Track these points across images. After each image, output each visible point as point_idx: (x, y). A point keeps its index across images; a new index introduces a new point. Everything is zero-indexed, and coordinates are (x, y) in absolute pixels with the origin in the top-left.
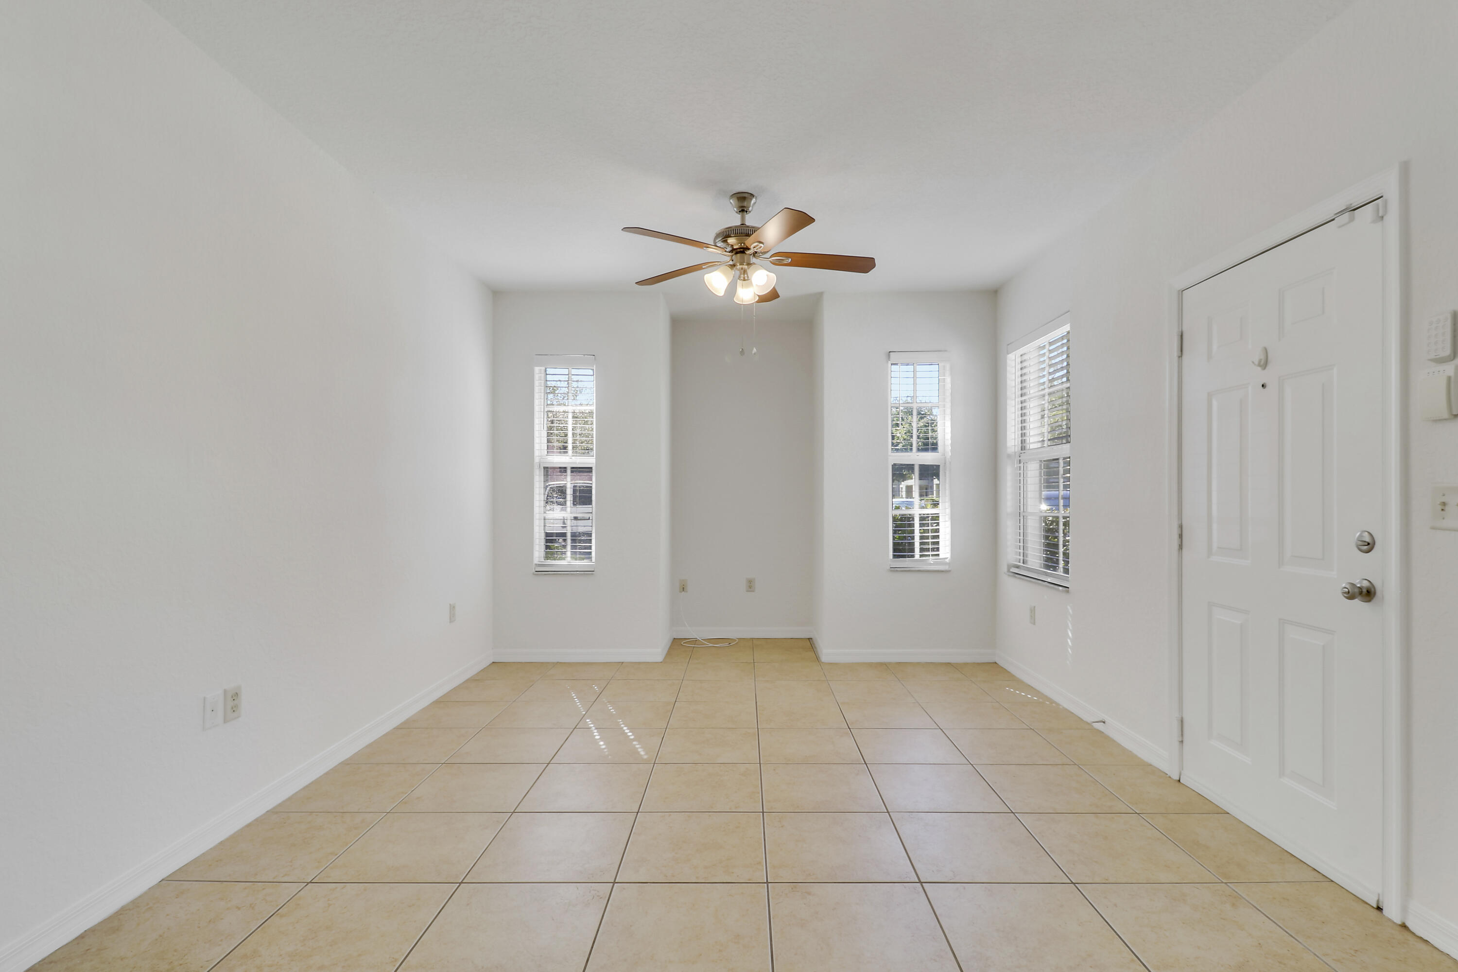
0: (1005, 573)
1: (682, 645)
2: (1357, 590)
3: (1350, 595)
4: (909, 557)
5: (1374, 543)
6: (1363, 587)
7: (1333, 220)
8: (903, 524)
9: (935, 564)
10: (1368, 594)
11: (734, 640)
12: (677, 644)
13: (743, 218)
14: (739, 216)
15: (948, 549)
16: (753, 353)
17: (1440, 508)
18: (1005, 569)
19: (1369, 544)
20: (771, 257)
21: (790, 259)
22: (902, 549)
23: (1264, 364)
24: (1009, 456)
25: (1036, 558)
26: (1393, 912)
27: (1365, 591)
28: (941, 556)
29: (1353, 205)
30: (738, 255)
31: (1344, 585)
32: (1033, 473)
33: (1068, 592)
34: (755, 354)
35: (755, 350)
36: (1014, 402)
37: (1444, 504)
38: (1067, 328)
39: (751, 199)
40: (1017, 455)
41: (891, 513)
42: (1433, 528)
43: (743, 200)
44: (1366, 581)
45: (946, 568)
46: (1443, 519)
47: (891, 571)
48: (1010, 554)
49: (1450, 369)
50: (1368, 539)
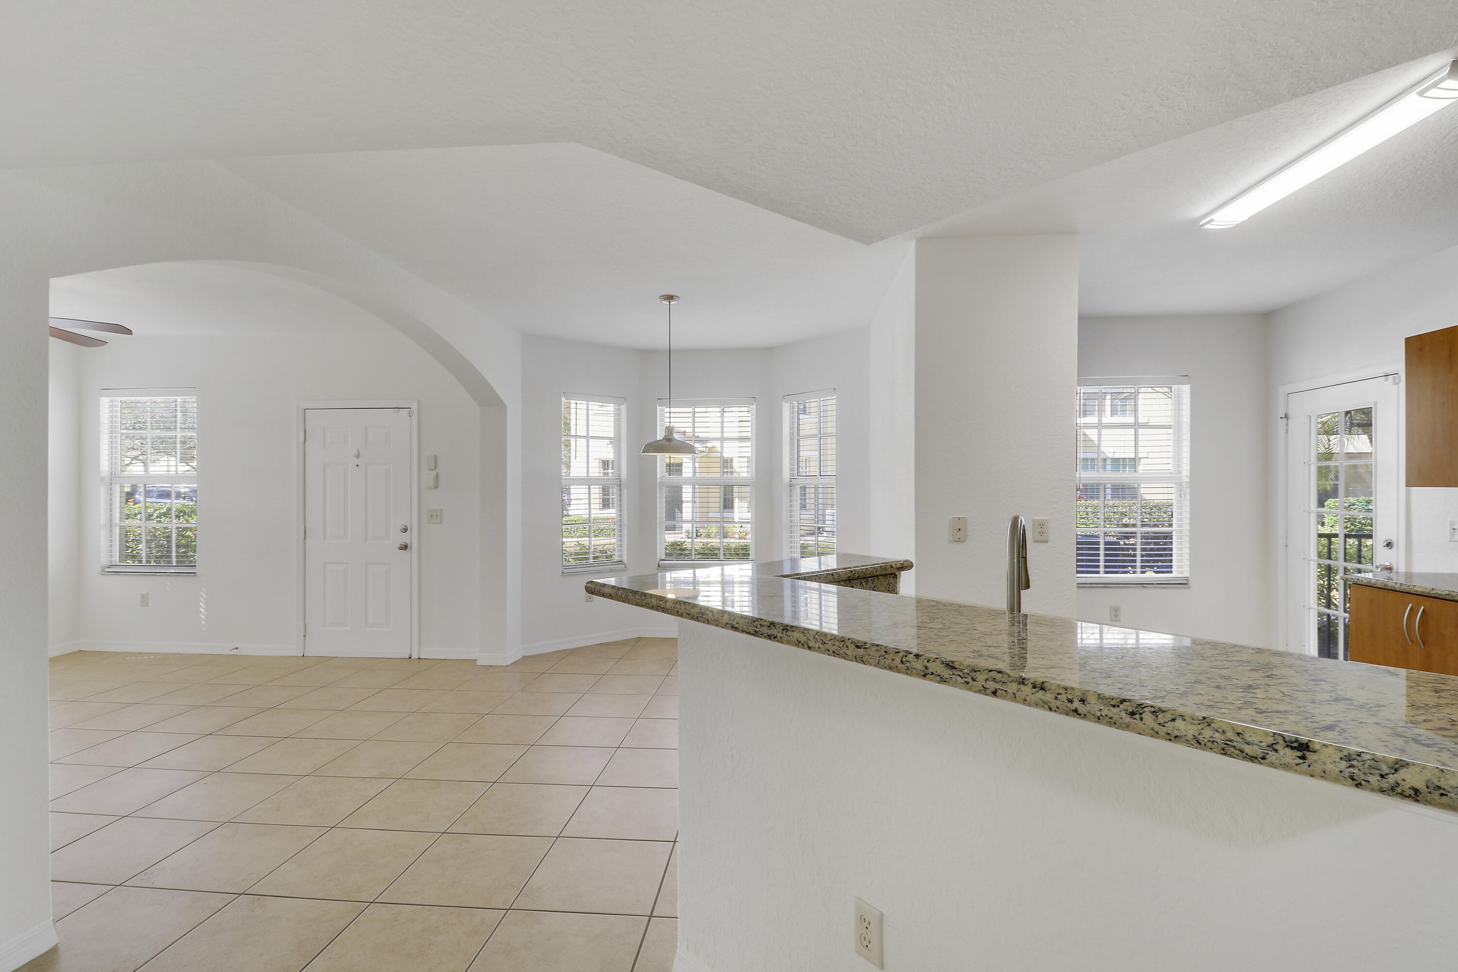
0: (97, 574)
2: (402, 547)
3: (399, 549)
5: (407, 529)
6: (404, 545)
7: (391, 408)
10: (406, 547)
17: (430, 516)
18: (97, 570)
23: (358, 457)
24: (102, 479)
26: (414, 657)
29: (399, 407)
31: (397, 546)
36: (107, 436)
37: (432, 515)
40: (109, 478)
42: (428, 523)
44: (405, 543)
46: (432, 520)
48: (102, 559)
49: (434, 473)
50: (405, 528)
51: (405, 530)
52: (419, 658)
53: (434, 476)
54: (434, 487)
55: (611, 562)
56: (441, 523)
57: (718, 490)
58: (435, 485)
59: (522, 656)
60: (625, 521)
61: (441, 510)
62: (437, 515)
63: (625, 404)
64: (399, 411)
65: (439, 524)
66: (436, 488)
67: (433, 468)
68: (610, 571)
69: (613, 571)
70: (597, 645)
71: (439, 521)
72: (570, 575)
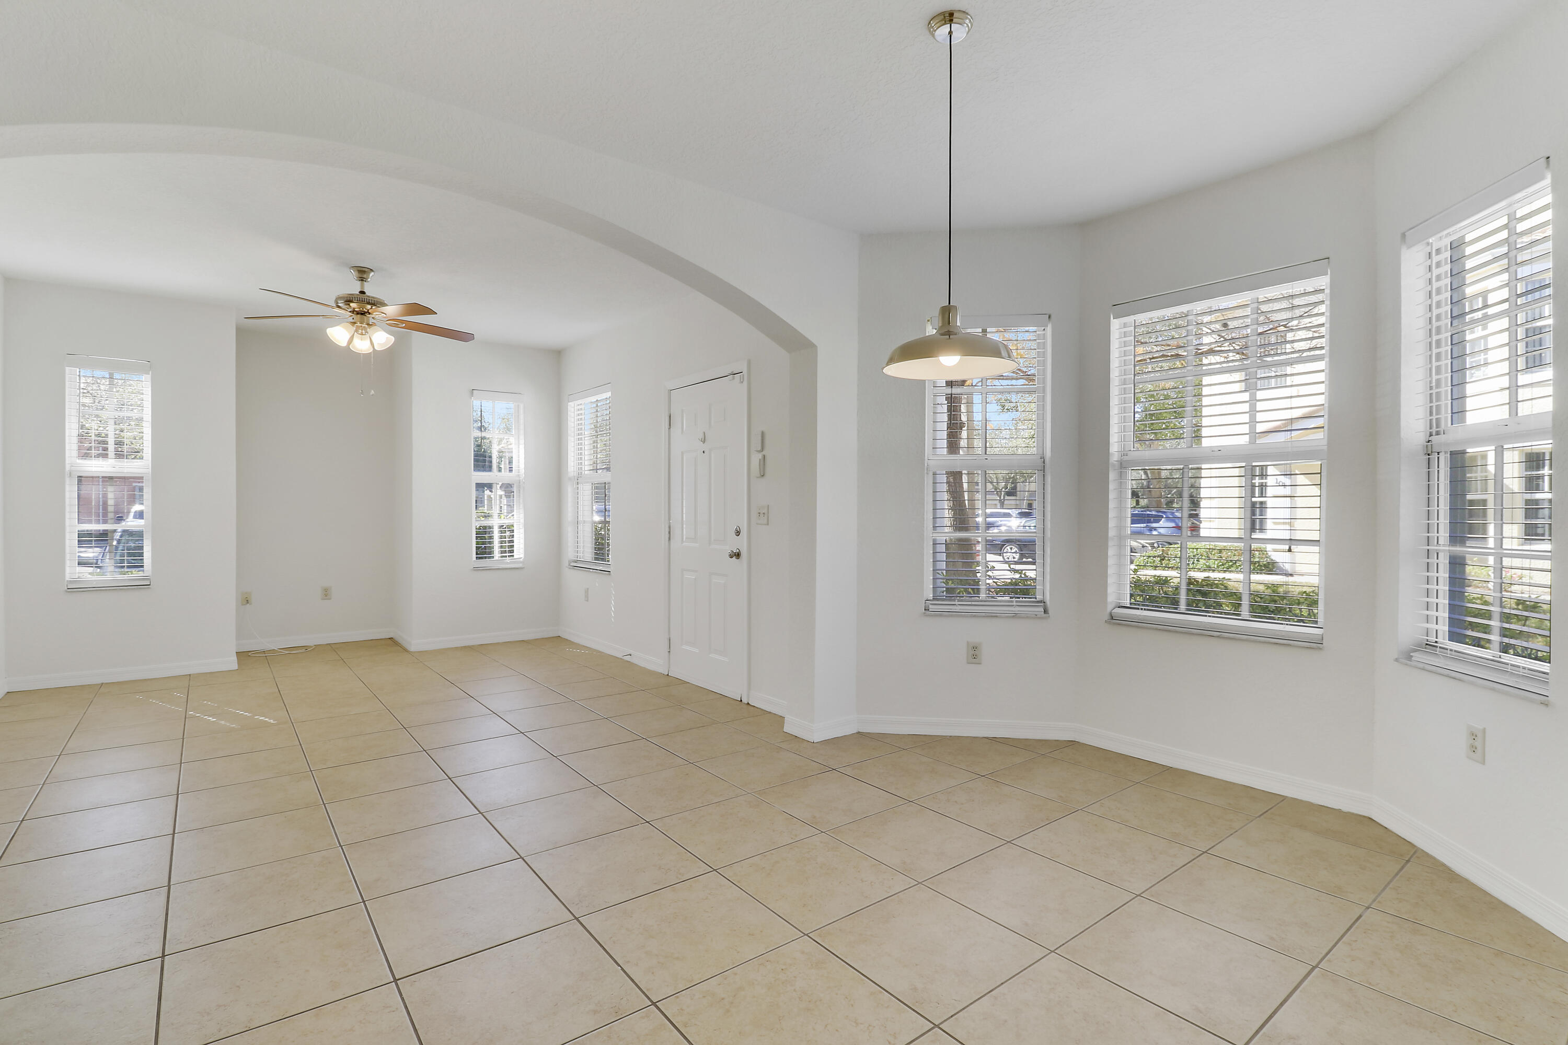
0: (567, 567)
1: (249, 656)
2: (734, 554)
3: (732, 556)
4: (489, 558)
5: (740, 531)
6: (736, 552)
7: (727, 376)
8: (483, 534)
9: (511, 563)
10: (738, 555)
11: (311, 647)
12: (243, 656)
13: (362, 286)
14: (359, 283)
15: (522, 551)
16: (371, 394)
17: (758, 515)
18: (567, 564)
20: (387, 321)
21: (404, 325)
22: (483, 551)
23: (704, 441)
24: (570, 479)
25: (587, 553)
26: (745, 701)
28: (515, 557)
29: (733, 372)
30: (359, 316)
31: (730, 551)
32: (586, 491)
33: (610, 574)
34: (372, 395)
35: (372, 392)
36: (573, 438)
37: (759, 513)
38: (609, 394)
39: (370, 273)
40: (576, 478)
41: (476, 524)
42: (757, 524)
43: (362, 273)
44: (737, 549)
45: (521, 565)
46: (759, 519)
47: (475, 570)
48: (570, 553)
49: (760, 456)
50: (738, 529)
51: (738, 532)
52: (748, 704)
53: (760, 460)
54: (759, 476)
55: (1018, 601)
56: (768, 524)
57: (1236, 472)
58: (761, 474)
59: (857, 731)
61: (768, 506)
62: (764, 513)
64: (732, 379)
65: (766, 525)
66: (763, 476)
67: (759, 448)
68: (1013, 617)
69: (1020, 617)
70: (985, 737)
71: (765, 522)
72: (940, 614)
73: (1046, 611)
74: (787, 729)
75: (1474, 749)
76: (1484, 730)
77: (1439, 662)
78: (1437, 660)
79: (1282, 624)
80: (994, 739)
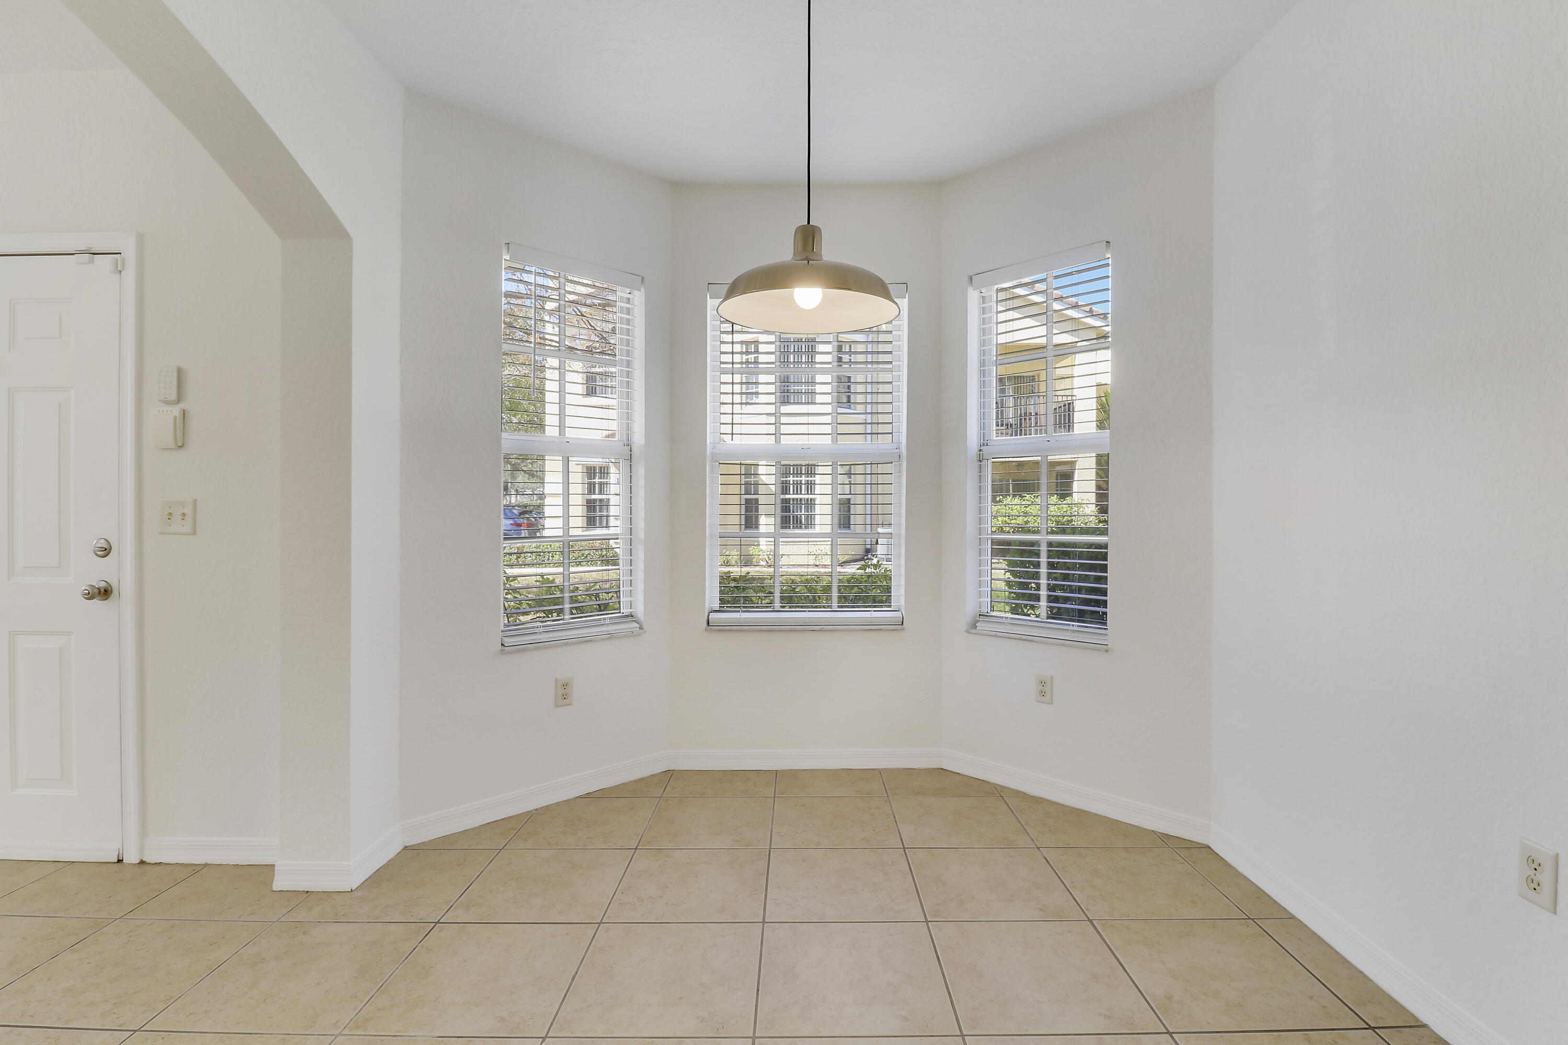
2: (96, 591)
3: (90, 596)
5: (111, 548)
6: (100, 587)
7: (73, 254)
10: (105, 593)
17: (167, 517)
19: (106, 549)
26: (131, 858)
27: (102, 590)
29: (92, 249)
31: (83, 588)
37: (170, 514)
42: (161, 533)
44: (103, 582)
46: (170, 526)
49: (176, 411)
50: (105, 545)
51: (106, 551)
52: (142, 862)
53: (175, 417)
54: (173, 445)
55: (610, 618)
56: (194, 533)
58: (176, 442)
59: (404, 847)
60: (640, 534)
61: (195, 501)
62: (184, 514)
63: (643, 289)
64: (92, 262)
65: (189, 534)
66: (180, 447)
67: (174, 397)
68: (609, 638)
69: (616, 638)
70: (577, 797)
71: (188, 528)
72: (522, 649)
73: (641, 628)
74: (279, 884)
75: (1043, 693)
76: (1052, 677)
77: (1005, 629)
78: (1003, 627)
79: (870, 611)
80: (588, 796)
